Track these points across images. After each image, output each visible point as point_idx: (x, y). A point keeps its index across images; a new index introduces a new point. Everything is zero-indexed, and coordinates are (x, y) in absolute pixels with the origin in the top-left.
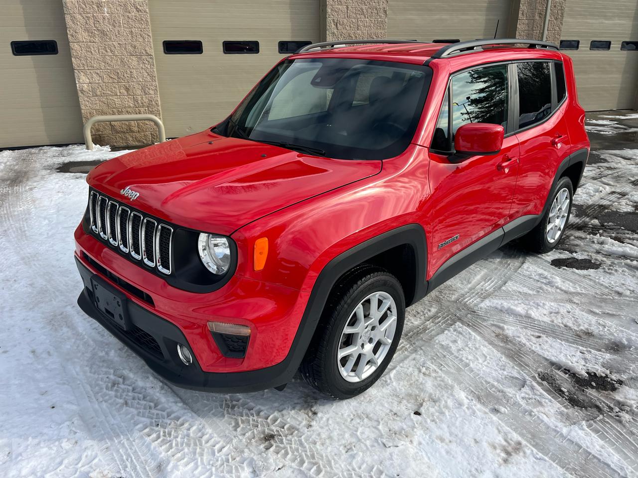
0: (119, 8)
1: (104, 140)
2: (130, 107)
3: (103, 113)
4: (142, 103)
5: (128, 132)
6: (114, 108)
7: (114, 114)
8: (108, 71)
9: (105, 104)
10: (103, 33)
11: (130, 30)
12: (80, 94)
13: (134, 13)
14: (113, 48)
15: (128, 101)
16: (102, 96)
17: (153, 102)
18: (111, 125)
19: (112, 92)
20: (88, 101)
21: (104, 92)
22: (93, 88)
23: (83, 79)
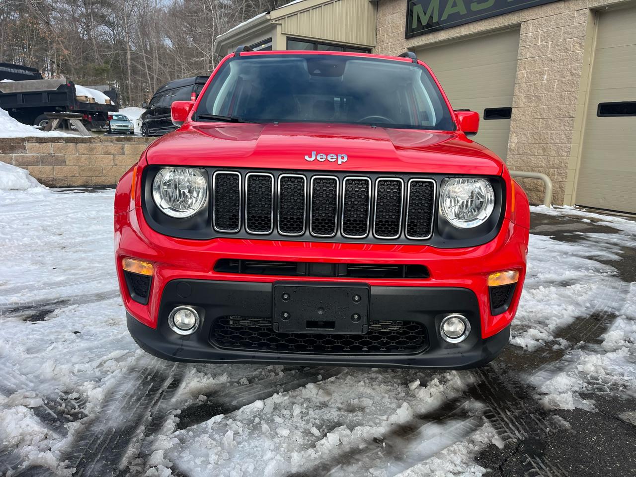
0: (556, 74)
2: (542, 167)
3: (519, 170)
4: (553, 164)
5: (534, 191)
6: (529, 166)
7: (529, 171)
8: (534, 132)
9: (524, 161)
10: (538, 98)
11: (560, 94)
12: (509, 152)
13: (569, 77)
14: (542, 112)
15: (542, 161)
16: (523, 154)
17: (563, 164)
18: (523, 182)
19: (531, 152)
20: (512, 159)
21: (526, 151)
22: (518, 148)
23: (514, 139)
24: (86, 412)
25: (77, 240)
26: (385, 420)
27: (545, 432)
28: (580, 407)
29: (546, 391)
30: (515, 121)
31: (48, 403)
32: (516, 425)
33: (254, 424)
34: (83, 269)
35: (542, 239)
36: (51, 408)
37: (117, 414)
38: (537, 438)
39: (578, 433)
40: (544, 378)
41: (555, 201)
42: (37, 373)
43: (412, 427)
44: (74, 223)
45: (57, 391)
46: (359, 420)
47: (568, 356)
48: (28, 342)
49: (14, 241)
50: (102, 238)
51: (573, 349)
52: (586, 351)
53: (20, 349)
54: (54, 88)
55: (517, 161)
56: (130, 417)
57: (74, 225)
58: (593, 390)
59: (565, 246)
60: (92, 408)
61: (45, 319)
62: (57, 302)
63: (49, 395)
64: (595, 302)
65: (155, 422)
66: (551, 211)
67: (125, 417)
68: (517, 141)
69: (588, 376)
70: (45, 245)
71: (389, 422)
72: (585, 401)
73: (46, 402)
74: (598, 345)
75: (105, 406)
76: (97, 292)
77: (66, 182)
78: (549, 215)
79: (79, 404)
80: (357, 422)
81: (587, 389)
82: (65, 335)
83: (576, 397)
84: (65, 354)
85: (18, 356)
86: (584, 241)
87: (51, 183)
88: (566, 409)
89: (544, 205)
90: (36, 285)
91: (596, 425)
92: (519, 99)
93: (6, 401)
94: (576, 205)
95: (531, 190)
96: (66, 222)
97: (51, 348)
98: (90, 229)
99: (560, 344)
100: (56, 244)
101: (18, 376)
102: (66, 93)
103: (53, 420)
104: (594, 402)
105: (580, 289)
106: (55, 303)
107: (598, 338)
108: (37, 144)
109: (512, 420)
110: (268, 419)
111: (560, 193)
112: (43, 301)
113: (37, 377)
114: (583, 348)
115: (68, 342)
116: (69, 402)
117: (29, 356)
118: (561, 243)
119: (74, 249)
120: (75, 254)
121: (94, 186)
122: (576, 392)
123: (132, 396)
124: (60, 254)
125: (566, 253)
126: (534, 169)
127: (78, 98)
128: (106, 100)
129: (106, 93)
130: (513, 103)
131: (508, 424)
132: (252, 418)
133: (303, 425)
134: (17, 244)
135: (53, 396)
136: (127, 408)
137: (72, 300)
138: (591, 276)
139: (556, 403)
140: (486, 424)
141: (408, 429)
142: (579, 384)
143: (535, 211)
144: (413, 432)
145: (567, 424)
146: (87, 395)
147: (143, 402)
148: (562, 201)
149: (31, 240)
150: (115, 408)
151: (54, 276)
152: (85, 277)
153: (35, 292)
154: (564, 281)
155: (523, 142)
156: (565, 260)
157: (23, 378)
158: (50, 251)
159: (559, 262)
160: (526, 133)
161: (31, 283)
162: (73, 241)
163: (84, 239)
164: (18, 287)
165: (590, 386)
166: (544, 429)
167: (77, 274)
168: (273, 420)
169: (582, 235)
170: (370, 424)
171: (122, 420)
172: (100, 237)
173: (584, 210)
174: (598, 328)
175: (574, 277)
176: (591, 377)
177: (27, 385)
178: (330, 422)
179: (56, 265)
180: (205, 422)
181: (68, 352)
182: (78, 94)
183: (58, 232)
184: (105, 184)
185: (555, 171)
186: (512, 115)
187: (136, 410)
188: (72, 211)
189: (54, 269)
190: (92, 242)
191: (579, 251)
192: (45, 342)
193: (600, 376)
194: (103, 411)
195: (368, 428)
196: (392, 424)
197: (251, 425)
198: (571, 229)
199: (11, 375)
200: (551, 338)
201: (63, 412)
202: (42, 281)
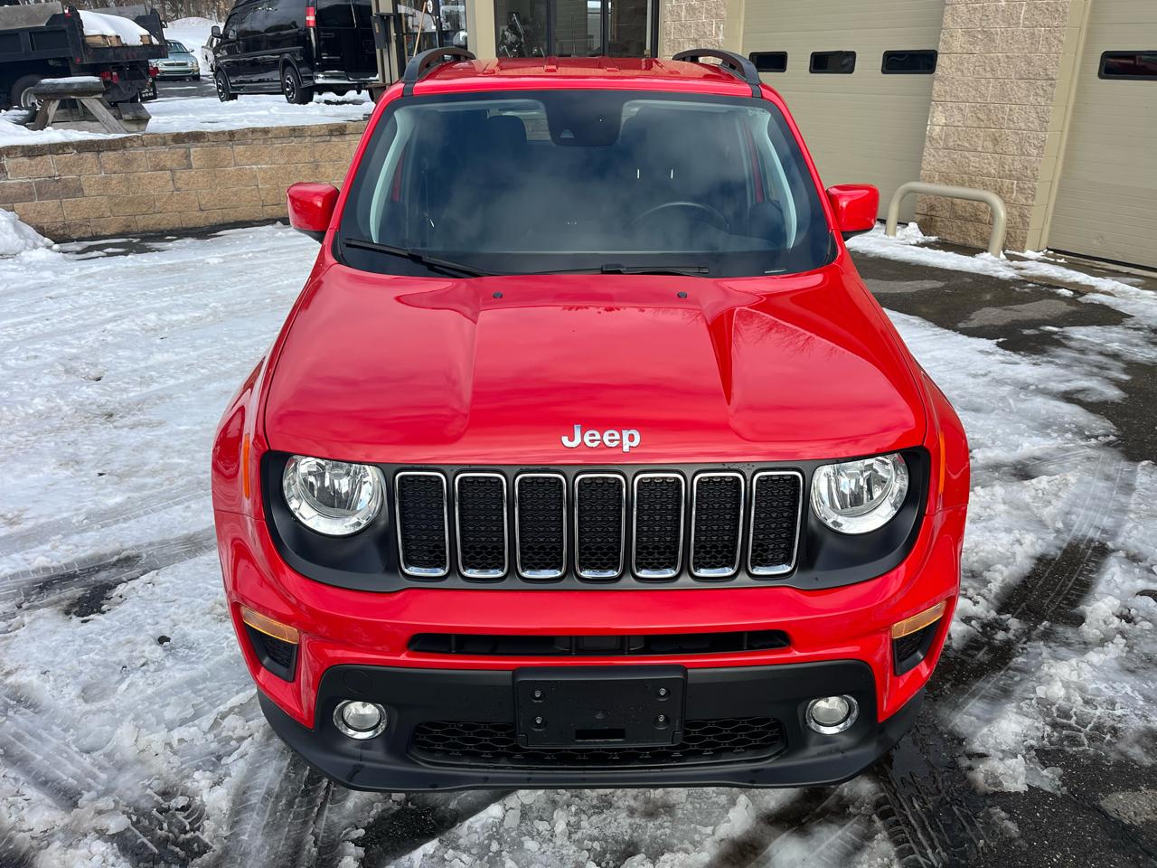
1: (935, 226)
2: (989, 175)
3: (947, 179)
4: (1010, 171)
5: (971, 221)
6: (966, 173)
7: (963, 185)
8: (978, 105)
9: (955, 163)
10: (989, 36)
11: (1031, 30)
12: (927, 144)
14: (995, 65)
15: (989, 164)
16: (954, 149)
17: (1029, 172)
18: (952, 203)
19: (971, 145)
20: (934, 156)
21: (959, 142)
22: (946, 135)
23: (938, 118)
24: (206, 838)
25: (132, 394)
26: (709, 836)
27: (976, 847)
28: (1036, 783)
29: (981, 750)
30: (941, 80)
31: (138, 821)
32: (929, 833)
33: (491, 854)
34: (153, 473)
35: (981, 348)
36: (145, 832)
37: (259, 841)
38: (963, 862)
39: (1031, 845)
40: (978, 718)
41: (1010, 242)
42: (108, 748)
43: (755, 844)
44: (119, 346)
45: (149, 791)
46: (666, 835)
47: (1020, 659)
48: (81, 672)
49: (17, 409)
50: (177, 386)
51: (1029, 639)
52: (1052, 644)
53: (72, 691)
54: (42, 21)
55: (943, 162)
56: (281, 848)
57: (121, 353)
58: (1061, 740)
59: (1025, 368)
60: (215, 831)
61: (104, 608)
62: (119, 561)
63: (137, 801)
64: (1073, 517)
65: (324, 857)
66: (1000, 269)
67: (272, 847)
68: (944, 121)
69: (1054, 709)
70: (76, 412)
71: (716, 837)
72: (1045, 772)
73: (134, 818)
74: (1074, 630)
75: (236, 822)
76: (185, 532)
77: (89, 229)
78: (997, 278)
79: (190, 820)
80: (662, 840)
81: (1050, 741)
82: (144, 651)
83: (1030, 760)
84: (150, 700)
85: (70, 708)
86: (1060, 351)
87: (62, 232)
88: (1013, 791)
89: (989, 254)
90: (74, 521)
91: (1061, 825)
92: (951, 36)
93: (67, 820)
94: (1049, 249)
95: (966, 220)
96: (105, 344)
97: (124, 686)
98: (151, 362)
99: (1007, 630)
100: (94, 407)
101: (77, 757)
102: (64, 31)
103: (151, 857)
104: (1060, 771)
105: (1047, 487)
106: (114, 565)
107: (1074, 611)
108: (25, 160)
109: (923, 822)
110: (513, 840)
111: (1021, 226)
112: (92, 559)
113: (109, 756)
114: (1047, 636)
115: (152, 667)
116: (173, 815)
117: (88, 707)
118: (1016, 358)
119: (129, 420)
120: (133, 434)
121: (142, 233)
122: (1032, 747)
123: (278, 797)
124: (104, 433)
125: (1024, 387)
126: (973, 178)
127: (88, 40)
128: (141, 37)
129: (140, 21)
130: (941, 43)
131: (915, 831)
132: (486, 842)
133: (571, 852)
134: (23, 414)
135: (144, 804)
136: (273, 827)
137: (144, 555)
138: (1067, 450)
139: (996, 777)
140: (879, 836)
141: (749, 848)
142: (1037, 728)
143: (972, 270)
144: (756, 855)
145: (1012, 827)
146: (202, 801)
147: (298, 810)
148: (1024, 242)
149: (48, 400)
150: (253, 827)
151: (104, 495)
152: (160, 493)
153: (76, 538)
154: (1019, 462)
155: (956, 124)
156: (1023, 406)
157: (86, 760)
158: (86, 428)
159: (1011, 412)
160: (962, 106)
161: (65, 515)
162: (125, 397)
163: (145, 390)
164: (42, 526)
165: (1055, 733)
166: (976, 841)
167: (143, 487)
168: (521, 845)
169: (1056, 333)
170: (684, 846)
171: (268, 856)
172: (172, 382)
173: (1063, 261)
174: (1074, 584)
175: (1037, 453)
176: (1058, 709)
177: (95, 777)
178: (617, 842)
179: (103, 465)
180: (407, 857)
181: (157, 694)
182: (88, 31)
183: (94, 374)
184: (162, 227)
185: (1012, 184)
186: (938, 69)
187: (289, 831)
188: (111, 314)
189: (101, 474)
190: (160, 398)
191: (1048, 379)
192: (111, 670)
193: (1074, 710)
194: (234, 836)
195: (681, 856)
196: (722, 840)
197: (486, 857)
198: (1038, 316)
199: (65, 755)
200: (993, 614)
201: (167, 839)
202: (84, 510)
